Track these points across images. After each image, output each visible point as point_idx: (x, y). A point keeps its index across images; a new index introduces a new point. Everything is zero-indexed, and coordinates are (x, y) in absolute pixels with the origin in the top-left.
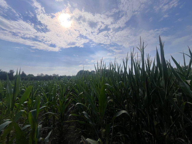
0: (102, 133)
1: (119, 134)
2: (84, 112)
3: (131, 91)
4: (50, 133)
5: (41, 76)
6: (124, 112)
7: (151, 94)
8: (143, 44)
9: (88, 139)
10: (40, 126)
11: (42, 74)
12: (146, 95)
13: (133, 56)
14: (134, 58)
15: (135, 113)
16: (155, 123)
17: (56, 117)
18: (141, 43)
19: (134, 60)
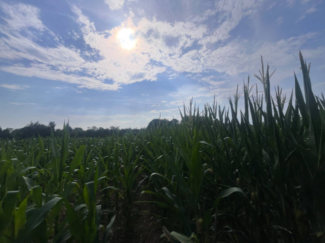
0: (197, 225)
1: (228, 229)
2: (164, 188)
3: (246, 153)
4: (113, 219)
5: (93, 130)
6: (235, 189)
7: (286, 160)
8: (268, 69)
9: (173, 233)
10: (99, 207)
11: (94, 127)
12: (277, 162)
13: (247, 91)
14: (250, 95)
15: (256, 193)
16: (298, 214)
17: (121, 195)
18: (263, 68)
19: (251, 99)
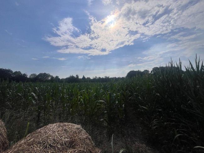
11: (96, 77)
